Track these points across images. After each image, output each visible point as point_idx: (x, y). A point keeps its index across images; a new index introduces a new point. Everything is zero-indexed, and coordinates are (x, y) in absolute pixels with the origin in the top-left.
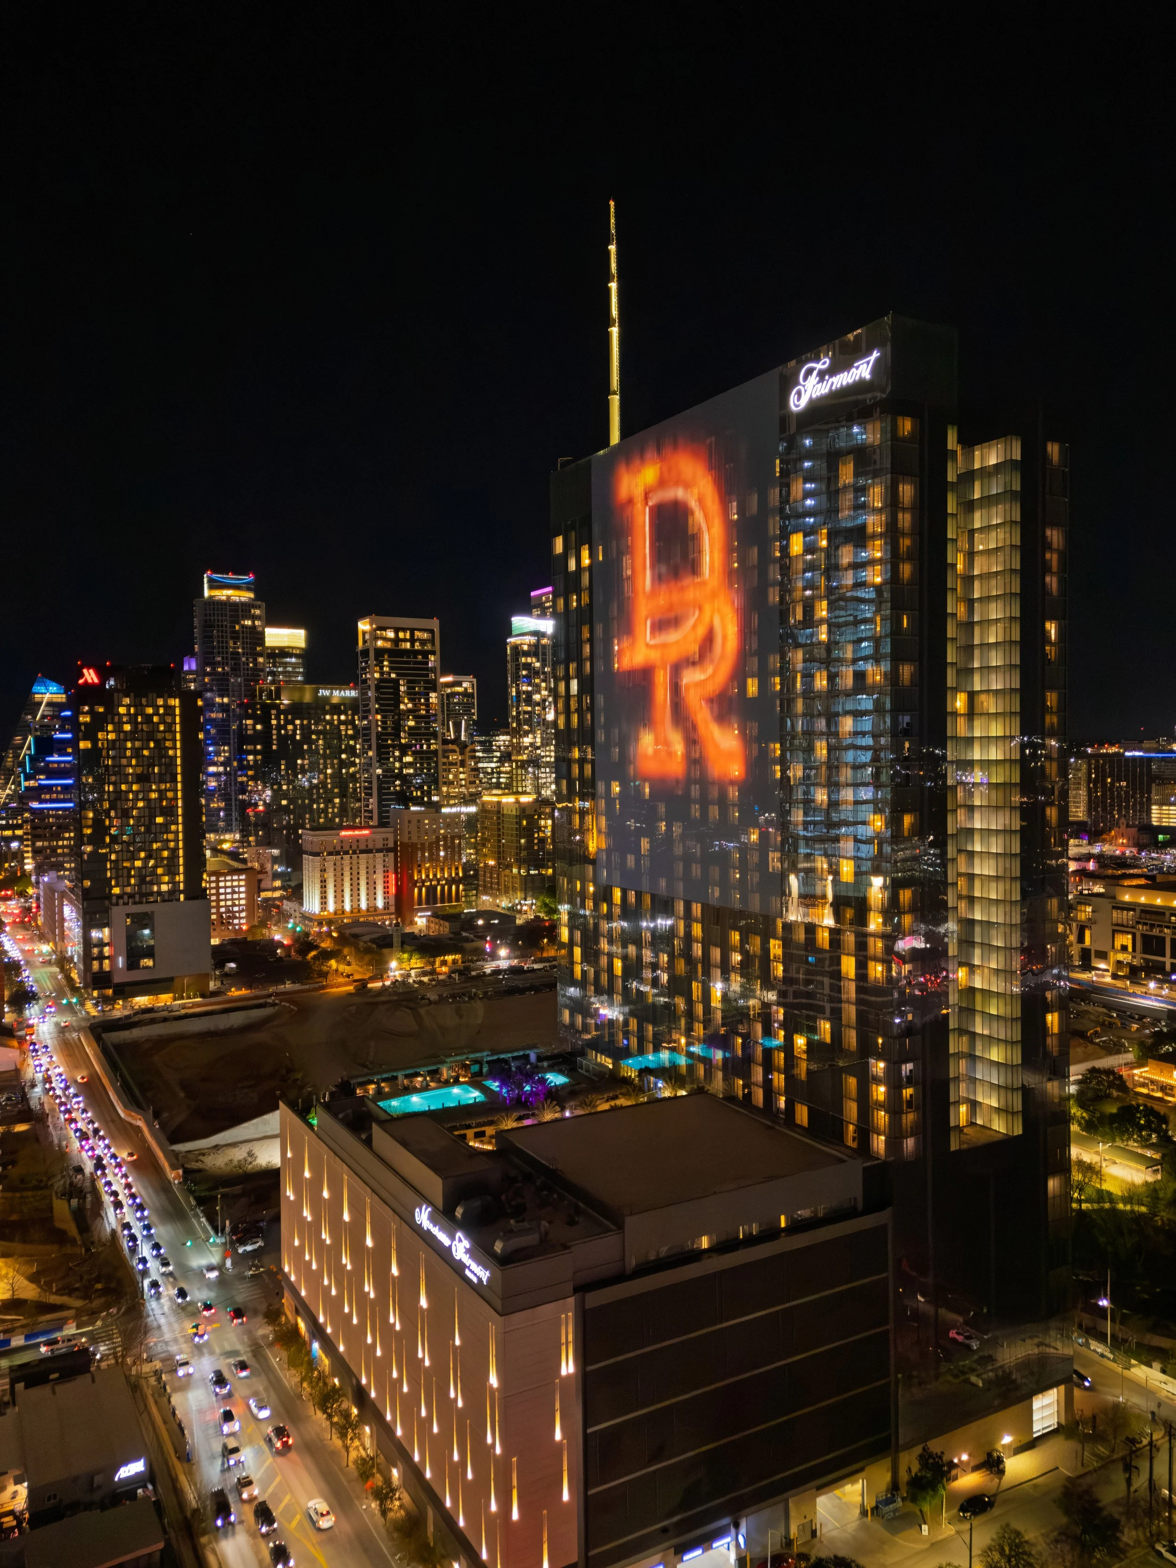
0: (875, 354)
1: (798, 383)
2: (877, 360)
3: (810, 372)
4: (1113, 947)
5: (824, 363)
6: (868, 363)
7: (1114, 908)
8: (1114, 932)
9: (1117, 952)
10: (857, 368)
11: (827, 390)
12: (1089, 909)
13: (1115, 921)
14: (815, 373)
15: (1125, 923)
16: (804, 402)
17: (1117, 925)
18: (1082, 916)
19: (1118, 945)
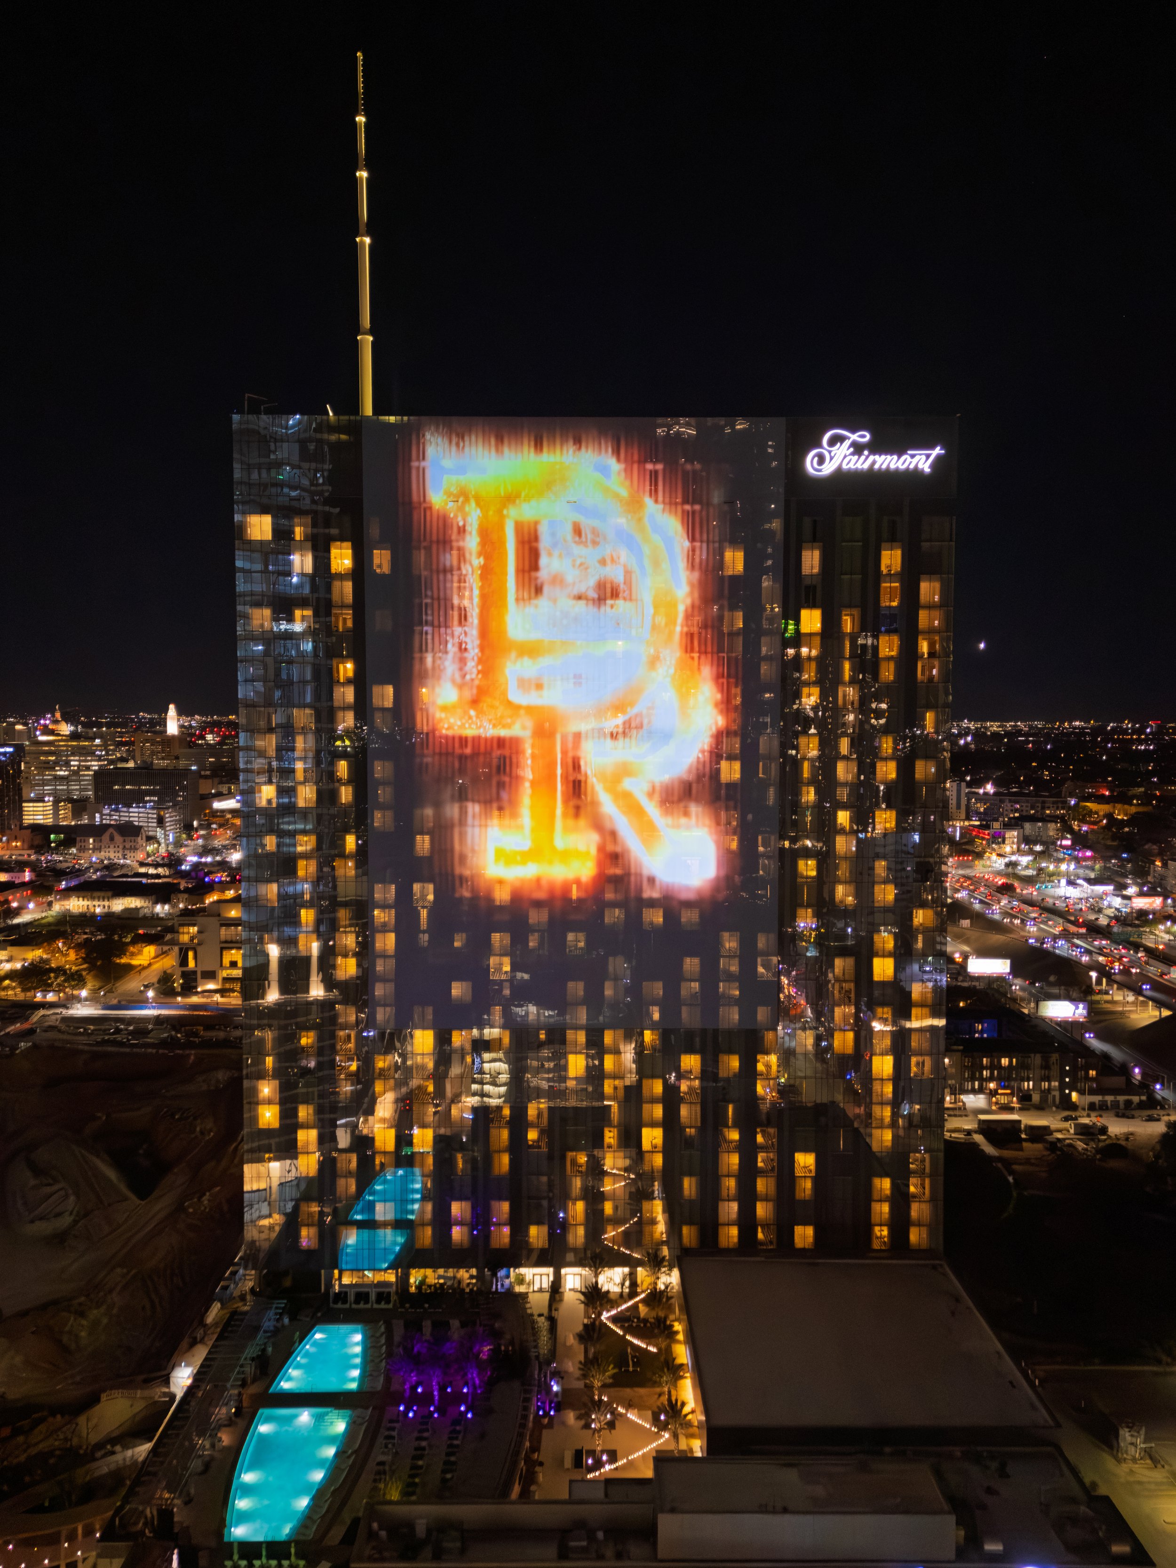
0: (938, 451)
1: (819, 445)
2: (938, 457)
3: (841, 439)
4: (221, 965)
5: (863, 436)
6: (928, 456)
7: (222, 925)
8: (222, 949)
9: (226, 968)
10: (913, 456)
11: (866, 466)
12: (194, 930)
13: (223, 938)
14: (847, 443)
15: (234, 939)
16: (828, 469)
17: (226, 942)
18: (185, 938)
19: (226, 962)
